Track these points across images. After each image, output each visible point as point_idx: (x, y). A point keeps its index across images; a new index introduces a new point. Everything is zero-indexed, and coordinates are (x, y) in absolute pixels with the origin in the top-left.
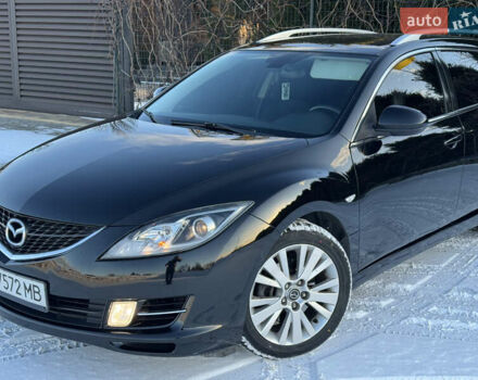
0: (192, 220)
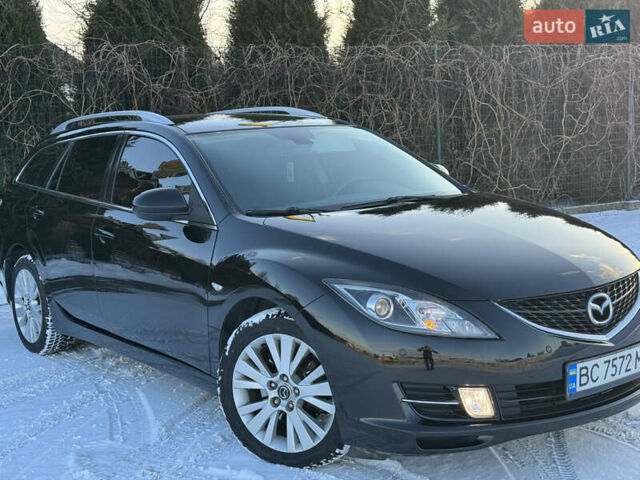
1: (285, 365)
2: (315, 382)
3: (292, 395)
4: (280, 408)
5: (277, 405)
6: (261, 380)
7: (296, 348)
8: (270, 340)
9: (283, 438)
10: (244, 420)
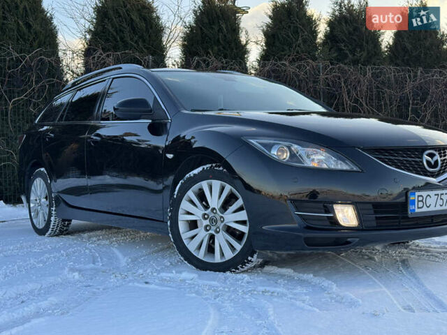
1: (215, 201)
2: (235, 212)
3: (219, 222)
4: (210, 232)
5: (207, 231)
6: (198, 213)
7: (222, 189)
8: (204, 185)
9: (212, 255)
10: (185, 242)
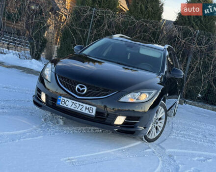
0: (141, 93)
